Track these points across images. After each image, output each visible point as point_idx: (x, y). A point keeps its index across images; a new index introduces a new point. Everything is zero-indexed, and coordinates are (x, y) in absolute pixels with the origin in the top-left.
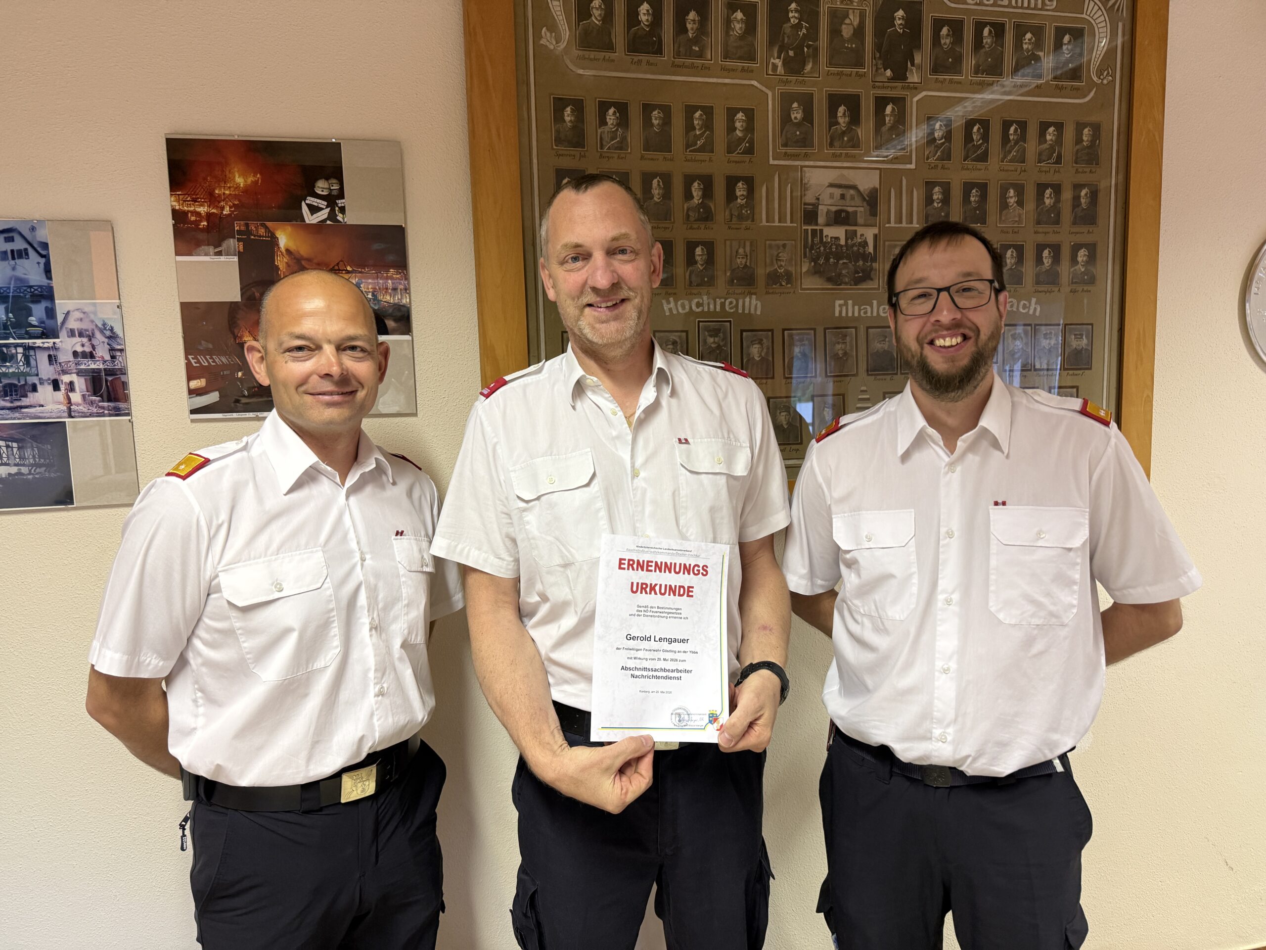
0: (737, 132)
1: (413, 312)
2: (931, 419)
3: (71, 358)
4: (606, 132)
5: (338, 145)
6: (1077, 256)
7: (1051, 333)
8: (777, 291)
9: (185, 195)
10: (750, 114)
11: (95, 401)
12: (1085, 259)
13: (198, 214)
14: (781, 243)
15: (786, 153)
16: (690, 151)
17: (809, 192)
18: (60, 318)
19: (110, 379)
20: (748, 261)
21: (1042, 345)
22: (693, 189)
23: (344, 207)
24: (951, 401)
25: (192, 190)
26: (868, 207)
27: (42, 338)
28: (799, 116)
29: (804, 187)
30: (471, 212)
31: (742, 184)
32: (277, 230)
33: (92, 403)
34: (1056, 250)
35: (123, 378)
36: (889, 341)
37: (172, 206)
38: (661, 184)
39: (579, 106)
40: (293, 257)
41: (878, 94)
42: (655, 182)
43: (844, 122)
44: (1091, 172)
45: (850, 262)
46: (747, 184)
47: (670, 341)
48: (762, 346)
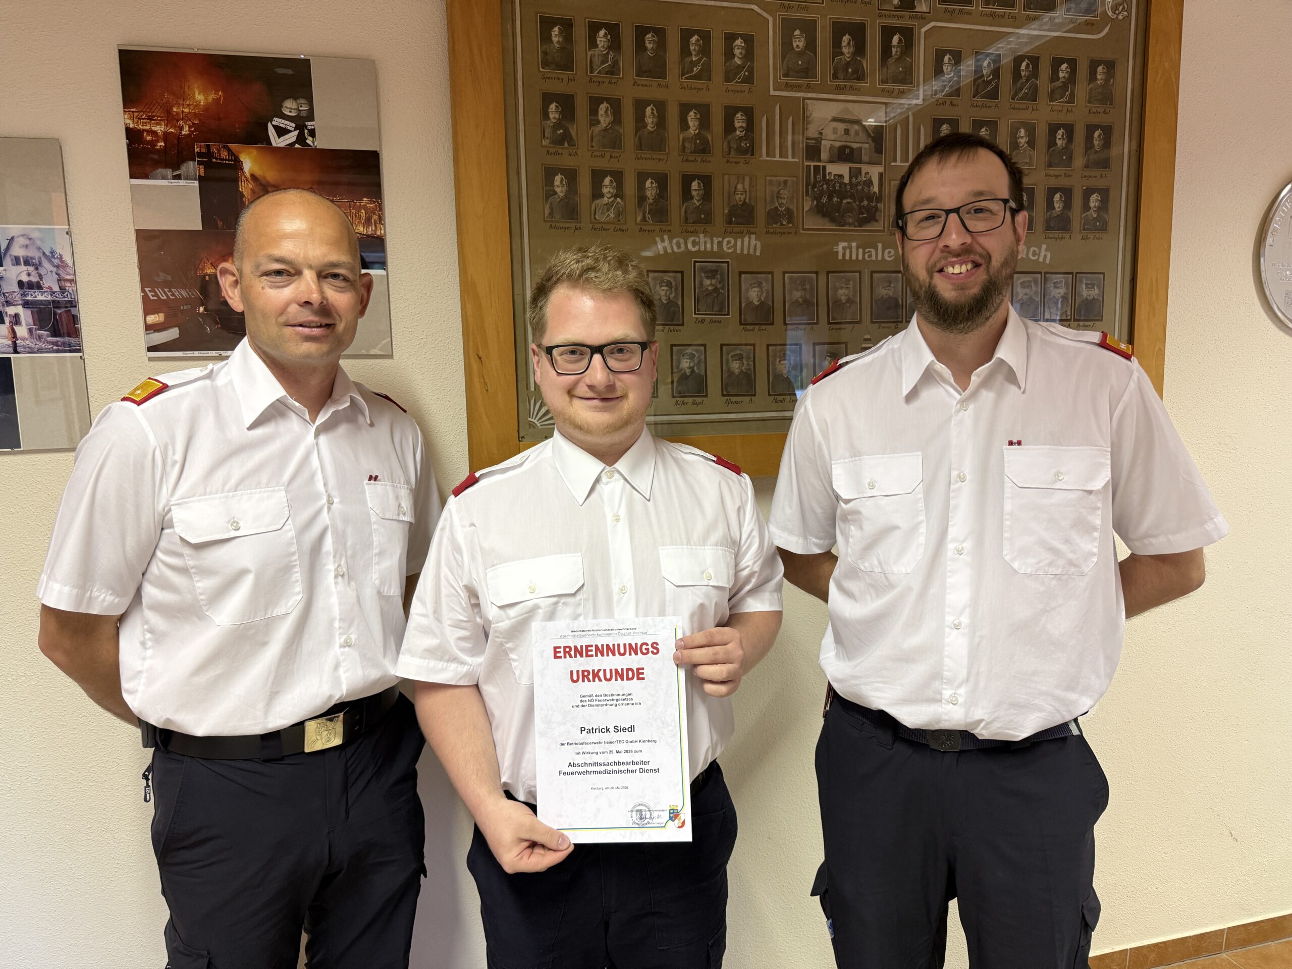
0: (736, 59)
1: (388, 245)
3: (15, 288)
4: (597, 54)
5: (307, 62)
6: (1089, 201)
7: (1061, 282)
8: (778, 230)
9: (141, 111)
10: (749, 40)
11: (42, 335)
12: (1097, 204)
13: (154, 133)
14: (783, 179)
15: (787, 84)
16: (686, 78)
17: (811, 125)
18: (3, 244)
19: (59, 311)
20: (748, 197)
21: (1052, 294)
22: (689, 119)
23: (314, 129)
24: (960, 333)
25: (147, 106)
26: (873, 144)
28: (801, 44)
29: (805, 119)
30: (451, 138)
31: (741, 115)
32: (240, 153)
33: (40, 337)
34: (1067, 193)
35: (74, 311)
36: (894, 287)
37: (126, 124)
38: (655, 112)
39: (567, 25)
40: (258, 181)
41: (885, 23)
42: (648, 110)
43: (849, 53)
44: (1105, 112)
45: (855, 202)
46: (746, 115)
47: (664, 282)
48: (762, 289)
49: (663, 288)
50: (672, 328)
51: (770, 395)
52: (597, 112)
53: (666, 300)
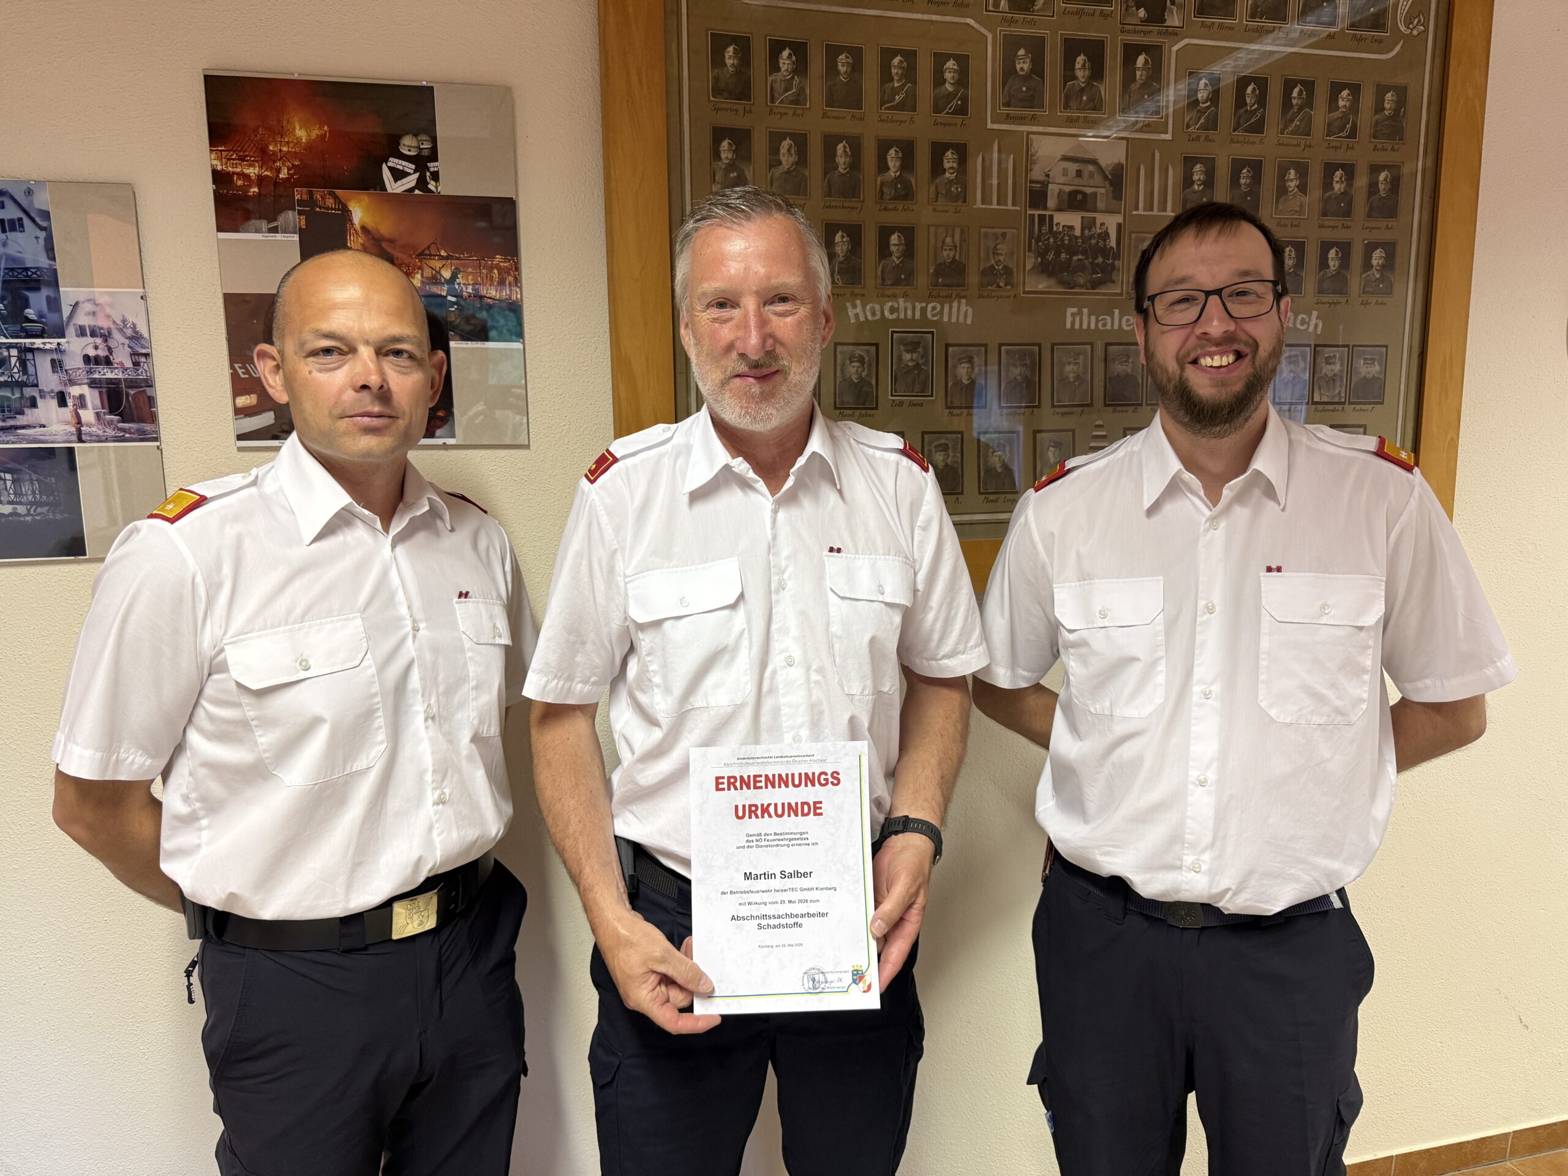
0: (947, 85)
1: (525, 311)
2: (1189, 463)
3: (80, 363)
4: (779, 81)
5: (430, 90)
6: (1371, 258)
7: (1335, 356)
8: (994, 294)
9: (229, 151)
10: (963, 61)
11: (112, 421)
12: (1381, 262)
13: (246, 177)
14: (1000, 231)
15: (1008, 115)
16: (886, 109)
17: (1035, 166)
18: (66, 311)
19: (132, 392)
20: (958, 254)
21: (1323, 372)
22: (889, 158)
23: (438, 172)
24: (1215, 437)
25: (237, 145)
26: (1111, 189)
27: (43, 338)
28: (1026, 67)
29: (1030, 160)
30: (603, 183)
31: (952, 153)
32: (350, 200)
33: (110, 423)
34: (1345, 249)
35: (149, 392)
36: (1133, 362)
37: (212, 166)
38: (848, 150)
39: (744, 45)
40: (370, 237)
41: (1128, 40)
42: (840, 147)
43: (1083, 77)
44: (1393, 149)
45: (1087, 259)
46: (958, 153)
47: (855, 357)
48: (972, 365)
49: (854, 364)
50: (863, 412)
51: (980, 493)
52: (779, 150)
53: (857, 379)
